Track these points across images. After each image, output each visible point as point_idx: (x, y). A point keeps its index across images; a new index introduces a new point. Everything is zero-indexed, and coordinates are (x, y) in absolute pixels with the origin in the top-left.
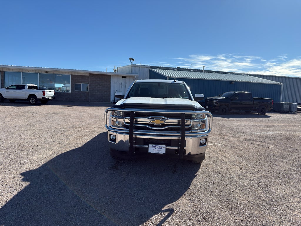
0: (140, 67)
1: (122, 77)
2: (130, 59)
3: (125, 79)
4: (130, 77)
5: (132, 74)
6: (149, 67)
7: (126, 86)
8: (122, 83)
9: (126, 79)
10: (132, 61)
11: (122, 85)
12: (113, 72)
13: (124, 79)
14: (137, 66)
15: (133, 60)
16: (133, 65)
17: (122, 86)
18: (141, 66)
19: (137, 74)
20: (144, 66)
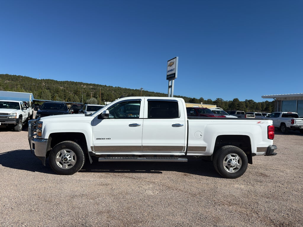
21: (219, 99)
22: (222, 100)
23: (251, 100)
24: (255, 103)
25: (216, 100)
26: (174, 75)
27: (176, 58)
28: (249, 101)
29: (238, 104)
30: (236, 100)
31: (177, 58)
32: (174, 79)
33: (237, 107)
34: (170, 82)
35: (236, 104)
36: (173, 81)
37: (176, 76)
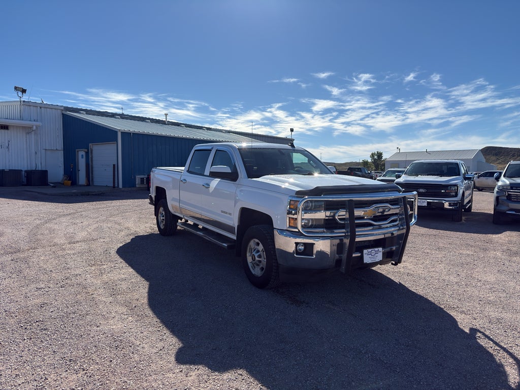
0: (41, 108)
2: (16, 88)
3: (6, 131)
4: (17, 127)
5: (23, 122)
6: (62, 108)
7: (8, 147)
9: (9, 131)
10: (20, 93)
13: (2, 131)
14: (35, 105)
16: (24, 101)
18: (42, 106)
19: (34, 120)
20: (50, 107)
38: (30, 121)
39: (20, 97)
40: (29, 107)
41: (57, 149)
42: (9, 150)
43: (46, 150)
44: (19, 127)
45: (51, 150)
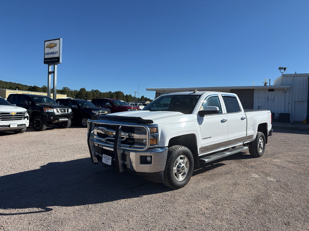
1: (268, 90)
3: (273, 92)
4: (279, 89)
5: (282, 86)
6: (308, 75)
7: (273, 101)
8: (268, 98)
10: (282, 70)
11: (268, 100)
12: (263, 85)
13: (271, 92)
14: (290, 76)
15: (285, 69)
16: (283, 75)
17: (268, 102)
18: (296, 76)
20: (300, 75)
21: (65, 88)
22: (69, 89)
23: (97, 90)
24: (101, 93)
25: (62, 89)
26: (57, 60)
27: (59, 39)
28: (95, 91)
29: (85, 94)
30: (83, 90)
31: (61, 39)
32: (57, 64)
33: (85, 96)
34: (50, 67)
35: (84, 94)
36: (56, 66)
37: (61, 61)
38: (287, 85)
39: (282, 73)
40: (287, 77)
41: (303, 101)
42: (273, 102)
43: (295, 101)
44: (280, 89)
45: (299, 101)
